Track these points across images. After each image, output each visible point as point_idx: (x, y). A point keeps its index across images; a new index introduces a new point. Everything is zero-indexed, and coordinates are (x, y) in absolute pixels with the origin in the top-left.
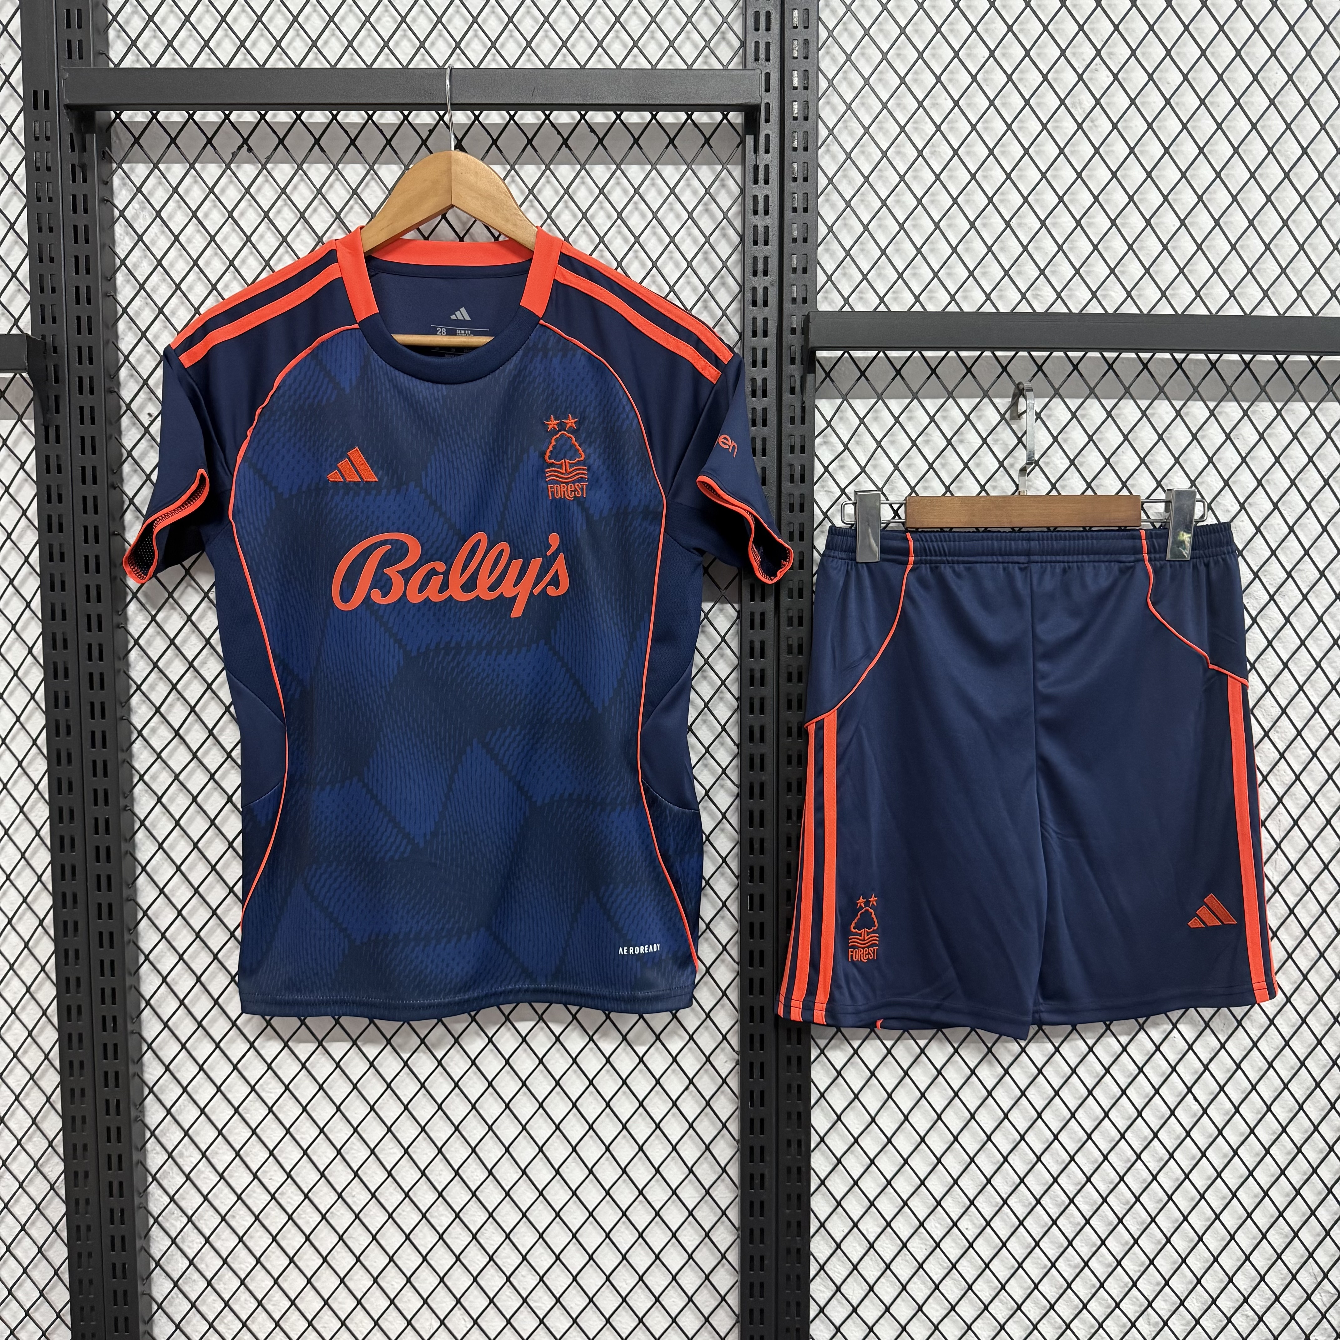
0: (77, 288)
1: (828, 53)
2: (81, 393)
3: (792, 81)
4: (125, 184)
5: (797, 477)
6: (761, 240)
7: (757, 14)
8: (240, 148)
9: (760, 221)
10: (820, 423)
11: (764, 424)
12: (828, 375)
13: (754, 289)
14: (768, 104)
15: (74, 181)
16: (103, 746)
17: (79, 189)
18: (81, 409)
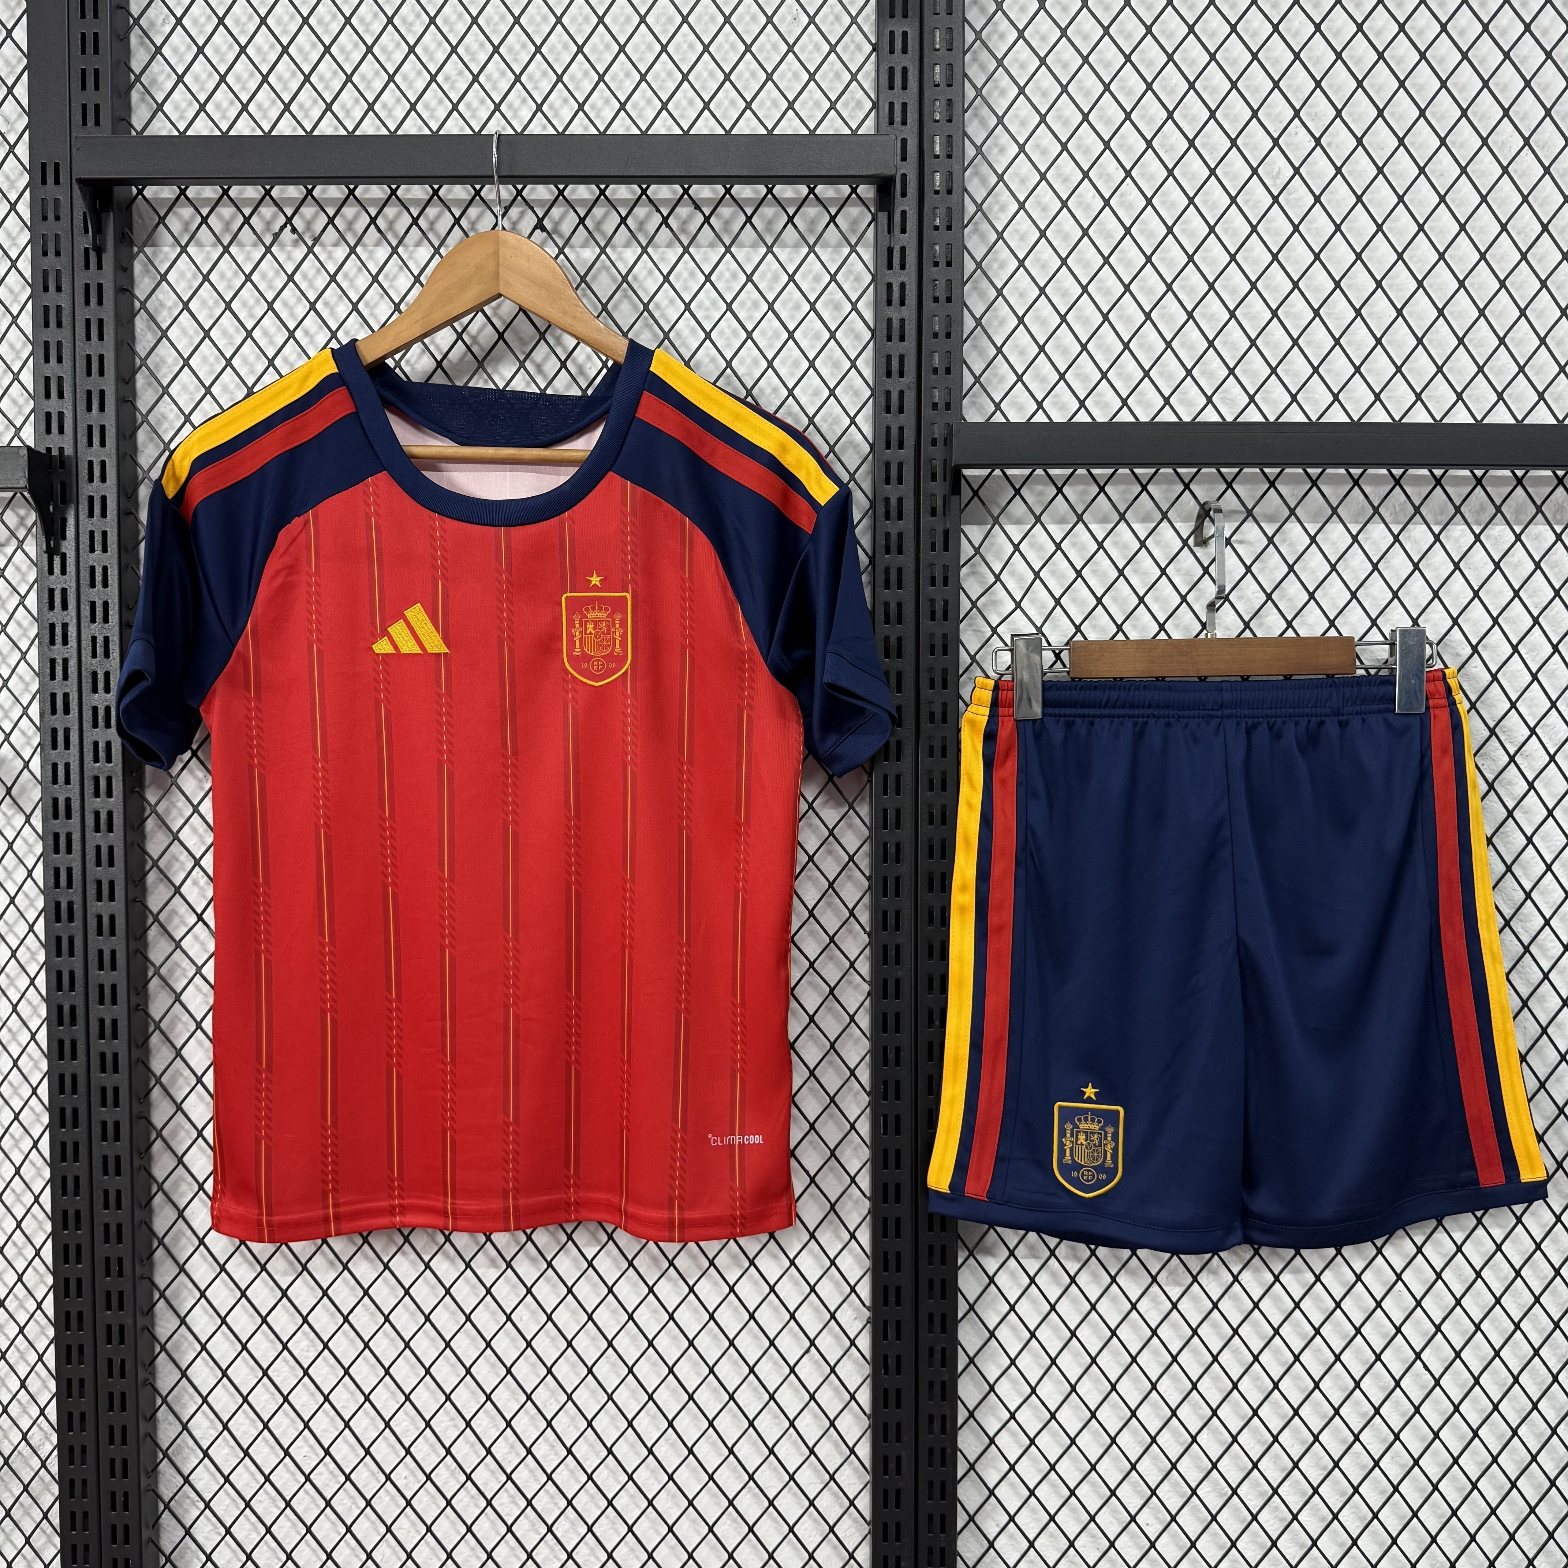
0: (89, 393)
2: (91, 515)
3: (933, 148)
4: (148, 271)
5: (939, 614)
6: (896, 335)
7: (891, 70)
8: (282, 229)
9: (895, 313)
10: (966, 550)
11: (900, 552)
12: (976, 493)
13: (888, 393)
14: (904, 176)
15: (87, 267)
16: (113, 933)
17: (92, 276)
18: (92, 533)
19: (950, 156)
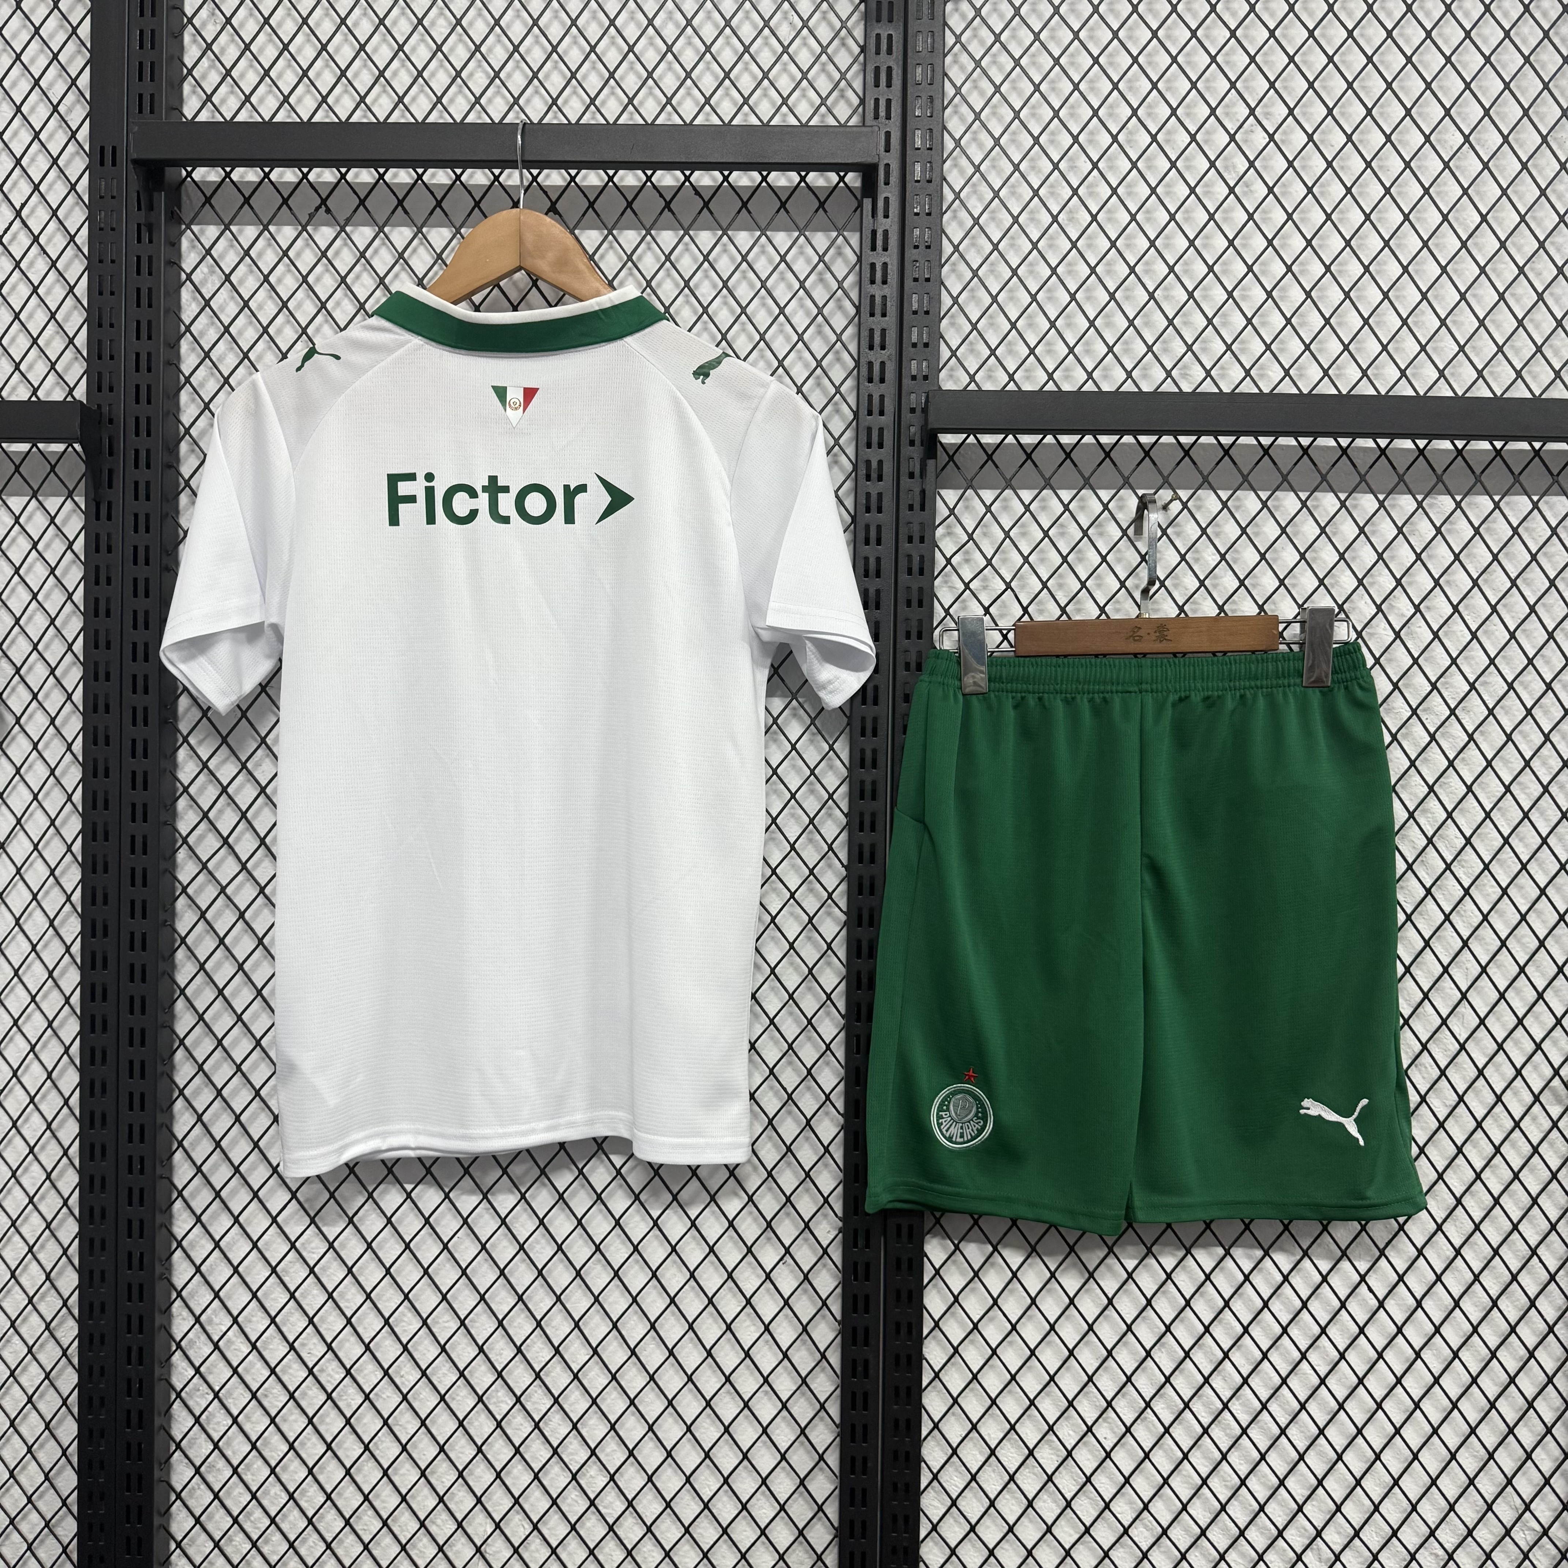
0: (138, 355)
1: (956, 112)
2: (136, 466)
4: (194, 247)
5: (916, 568)
6: (878, 310)
7: (877, 70)
8: (317, 209)
9: (877, 291)
10: (942, 512)
11: (880, 510)
12: (951, 458)
13: (870, 364)
14: (887, 166)
15: (139, 241)
16: (144, 852)
17: (144, 249)
18: (137, 483)
19: (930, 149)
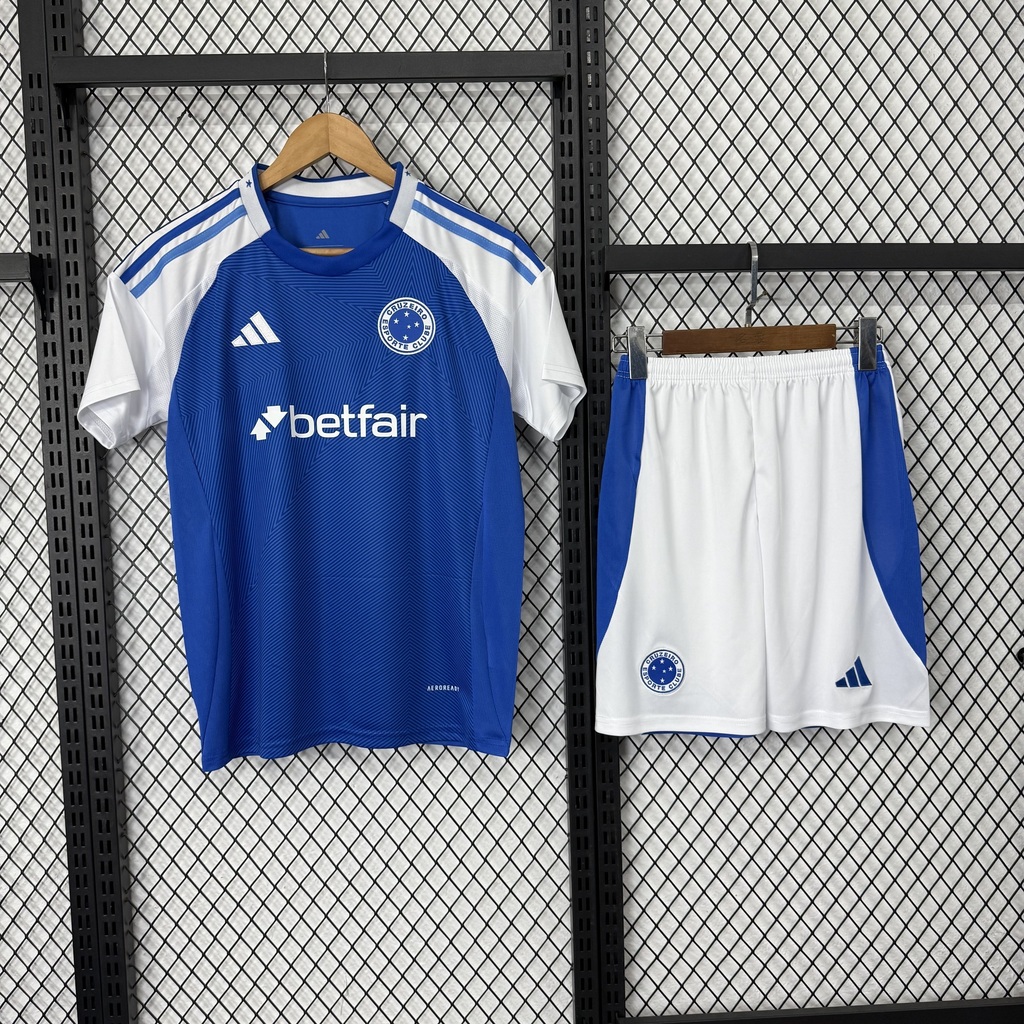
0: (65, 219)
1: (612, 39)
2: (69, 296)
3: (586, 59)
4: (98, 142)
7: (560, 11)
8: (183, 114)
14: (569, 76)
15: (61, 140)
16: (92, 557)
17: (65, 146)
18: (70, 308)
19: (597, 64)
